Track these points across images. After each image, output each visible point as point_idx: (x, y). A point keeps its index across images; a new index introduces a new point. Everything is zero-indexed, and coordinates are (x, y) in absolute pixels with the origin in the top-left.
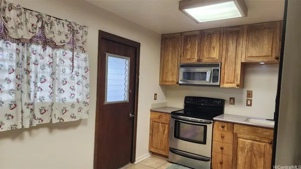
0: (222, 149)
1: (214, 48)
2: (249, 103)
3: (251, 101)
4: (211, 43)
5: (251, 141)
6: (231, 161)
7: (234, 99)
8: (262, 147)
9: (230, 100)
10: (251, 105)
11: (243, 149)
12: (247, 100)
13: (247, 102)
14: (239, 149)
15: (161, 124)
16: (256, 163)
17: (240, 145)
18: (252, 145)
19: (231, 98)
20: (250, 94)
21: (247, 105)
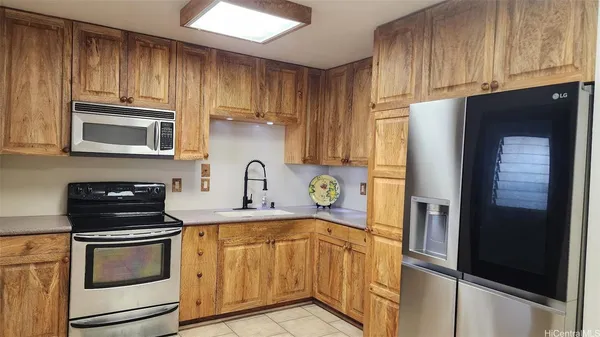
0: (199, 276)
1: (158, 77)
2: (205, 187)
3: (208, 181)
4: (150, 66)
5: (242, 248)
6: (214, 291)
7: (180, 180)
8: (258, 252)
9: (174, 183)
10: (208, 189)
11: (232, 264)
12: (203, 181)
13: (202, 185)
14: (226, 266)
15: (32, 268)
16: (251, 279)
17: (228, 259)
18: (245, 252)
19: (174, 181)
20: (206, 171)
21: (203, 190)
